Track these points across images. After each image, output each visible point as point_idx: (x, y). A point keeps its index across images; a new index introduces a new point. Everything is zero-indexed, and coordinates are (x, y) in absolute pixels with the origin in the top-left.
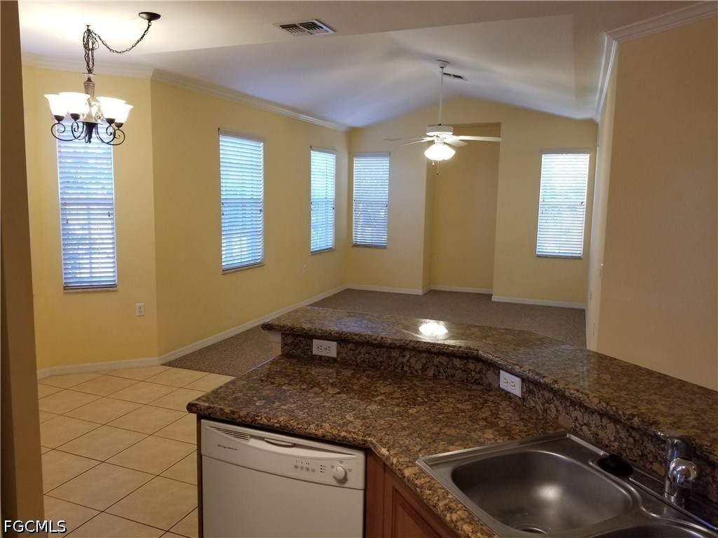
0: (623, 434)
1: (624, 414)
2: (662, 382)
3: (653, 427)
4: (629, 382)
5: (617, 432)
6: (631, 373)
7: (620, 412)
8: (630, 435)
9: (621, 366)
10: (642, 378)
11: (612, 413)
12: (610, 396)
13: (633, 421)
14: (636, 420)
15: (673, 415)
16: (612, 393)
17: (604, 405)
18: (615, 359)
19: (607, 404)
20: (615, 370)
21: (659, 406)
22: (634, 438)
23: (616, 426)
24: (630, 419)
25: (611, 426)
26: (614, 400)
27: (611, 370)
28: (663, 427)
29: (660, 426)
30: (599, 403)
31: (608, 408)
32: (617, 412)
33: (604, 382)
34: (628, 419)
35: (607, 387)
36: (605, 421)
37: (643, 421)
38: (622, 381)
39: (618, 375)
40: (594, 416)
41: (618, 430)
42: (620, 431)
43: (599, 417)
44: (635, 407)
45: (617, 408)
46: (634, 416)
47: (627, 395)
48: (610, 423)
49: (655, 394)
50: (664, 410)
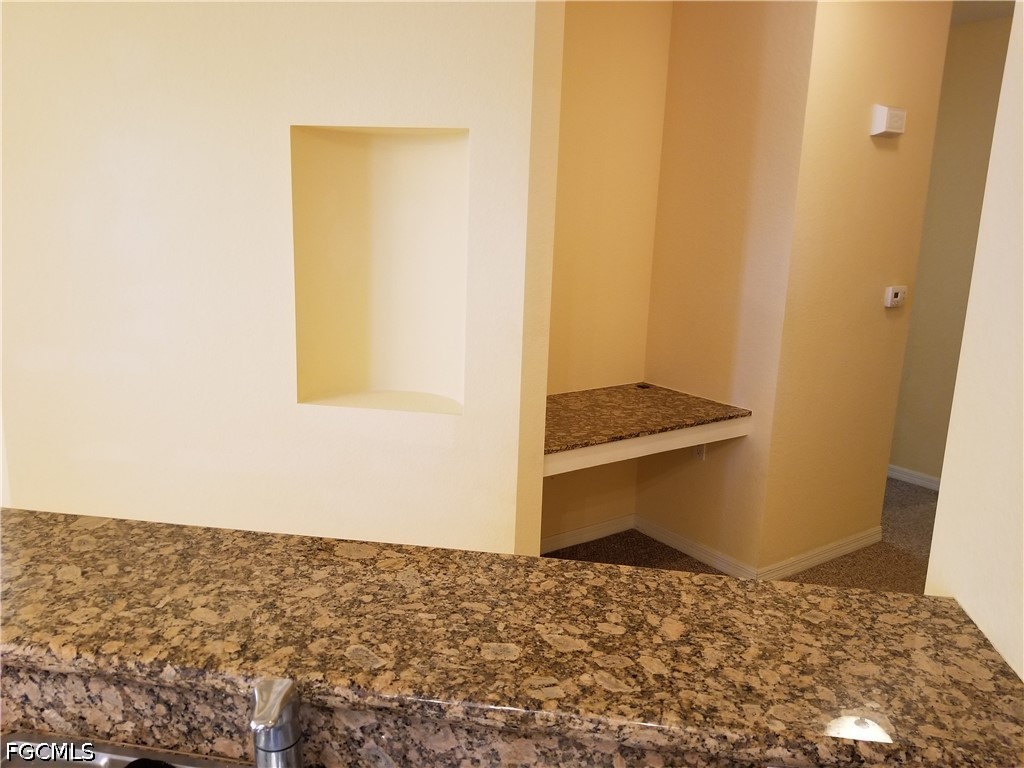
0: (141, 702)
1: (140, 666)
2: (180, 546)
3: (209, 675)
4: (123, 572)
5: (127, 700)
6: (117, 543)
7: (131, 665)
8: (158, 700)
9: (93, 533)
10: (142, 549)
11: (111, 671)
12: (96, 627)
13: (162, 675)
14: (169, 673)
15: (232, 626)
16: (98, 618)
17: (91, 658)
18: (75, 517)
19: (97, 653)
20: (84, 549)
21: (200, 614)
22: (166, 703)
23: (121, 690)
24: (156, 674)
25: (112, 694)
26: (107, 637)
27: (75, 548)
28: (229, 670)
29: (222, 668)
30: (79, 656)
31: (102, 662)
32: (123, 666)
33: (70, 591)
34: (150, 675)
35: (81, 603)
36: (95, 687)
37: (184, 669)
38: (105, 573)
39: (94, 559)
40: (68, 683)
41: (128, 696)
42: (133, 696)
43: (79, 683)
44: (157, 638)
45: (120, 658)
46: (162, 664)
47: (129, 607)
48: (108, 686)
49: (181, 582)
50: (212, 618)
